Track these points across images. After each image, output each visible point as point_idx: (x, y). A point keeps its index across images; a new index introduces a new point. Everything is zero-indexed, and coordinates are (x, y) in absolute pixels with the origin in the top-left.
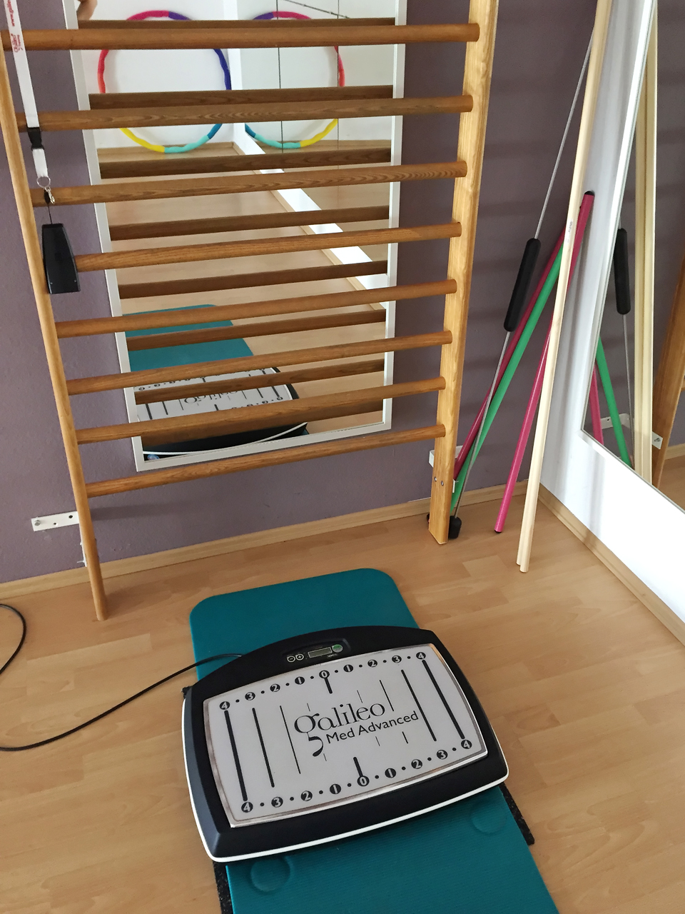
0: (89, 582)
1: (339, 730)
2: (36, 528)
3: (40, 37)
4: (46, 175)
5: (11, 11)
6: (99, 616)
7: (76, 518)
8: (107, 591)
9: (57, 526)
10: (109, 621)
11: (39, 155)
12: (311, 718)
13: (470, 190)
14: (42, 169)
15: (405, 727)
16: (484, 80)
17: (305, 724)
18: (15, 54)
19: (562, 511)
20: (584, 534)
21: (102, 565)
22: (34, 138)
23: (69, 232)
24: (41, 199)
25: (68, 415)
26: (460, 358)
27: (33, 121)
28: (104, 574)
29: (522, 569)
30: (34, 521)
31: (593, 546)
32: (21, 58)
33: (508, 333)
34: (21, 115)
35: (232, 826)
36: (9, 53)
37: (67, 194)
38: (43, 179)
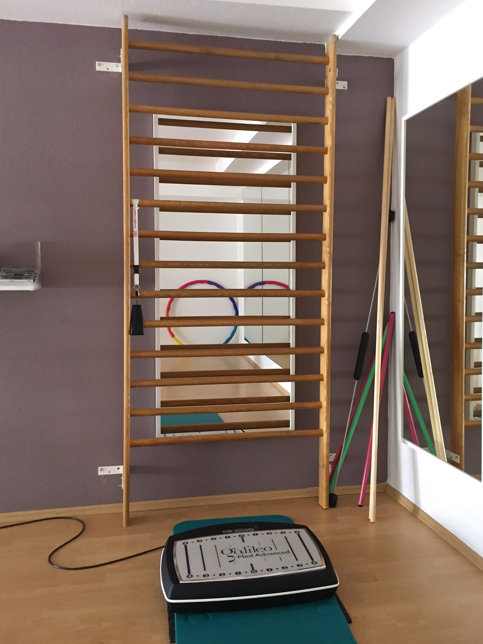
0: (122, 513)
1: (245, 555)
2: (100, 473)
3: (144, 233)
4: (138, 284)
5: (135, 223)
6: (124, 525)
7: (121, 470)
8: (131, 516)
9: (111, 473)
10: (129, 528)
11: (137, 276)
12: (231, 550)
13: (327, 303)
14: (137, 282)
15: (282, 556)
16: (329, 255)
17: (228, 552)
18: (134, 238)
19: (402, 498)
20: (412, 507)
21: (130, 503)
22: (136, 269)
23: (143, 308)
24: (135, 295)
25: (128, 395)
26: (328, 387)
27: (136, 263)
28: (131, 509)
29: (371, 521)
30: (99, 468)
31: (418, 513)
32: (136, 240)
33: (356, 381)
34: (132, 260)
35: (180, 582)
36: (132, 238)
37: (145, 293)
38: (137, 286)
